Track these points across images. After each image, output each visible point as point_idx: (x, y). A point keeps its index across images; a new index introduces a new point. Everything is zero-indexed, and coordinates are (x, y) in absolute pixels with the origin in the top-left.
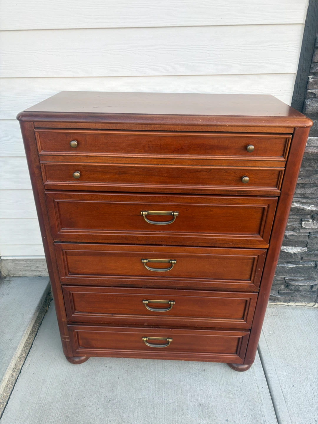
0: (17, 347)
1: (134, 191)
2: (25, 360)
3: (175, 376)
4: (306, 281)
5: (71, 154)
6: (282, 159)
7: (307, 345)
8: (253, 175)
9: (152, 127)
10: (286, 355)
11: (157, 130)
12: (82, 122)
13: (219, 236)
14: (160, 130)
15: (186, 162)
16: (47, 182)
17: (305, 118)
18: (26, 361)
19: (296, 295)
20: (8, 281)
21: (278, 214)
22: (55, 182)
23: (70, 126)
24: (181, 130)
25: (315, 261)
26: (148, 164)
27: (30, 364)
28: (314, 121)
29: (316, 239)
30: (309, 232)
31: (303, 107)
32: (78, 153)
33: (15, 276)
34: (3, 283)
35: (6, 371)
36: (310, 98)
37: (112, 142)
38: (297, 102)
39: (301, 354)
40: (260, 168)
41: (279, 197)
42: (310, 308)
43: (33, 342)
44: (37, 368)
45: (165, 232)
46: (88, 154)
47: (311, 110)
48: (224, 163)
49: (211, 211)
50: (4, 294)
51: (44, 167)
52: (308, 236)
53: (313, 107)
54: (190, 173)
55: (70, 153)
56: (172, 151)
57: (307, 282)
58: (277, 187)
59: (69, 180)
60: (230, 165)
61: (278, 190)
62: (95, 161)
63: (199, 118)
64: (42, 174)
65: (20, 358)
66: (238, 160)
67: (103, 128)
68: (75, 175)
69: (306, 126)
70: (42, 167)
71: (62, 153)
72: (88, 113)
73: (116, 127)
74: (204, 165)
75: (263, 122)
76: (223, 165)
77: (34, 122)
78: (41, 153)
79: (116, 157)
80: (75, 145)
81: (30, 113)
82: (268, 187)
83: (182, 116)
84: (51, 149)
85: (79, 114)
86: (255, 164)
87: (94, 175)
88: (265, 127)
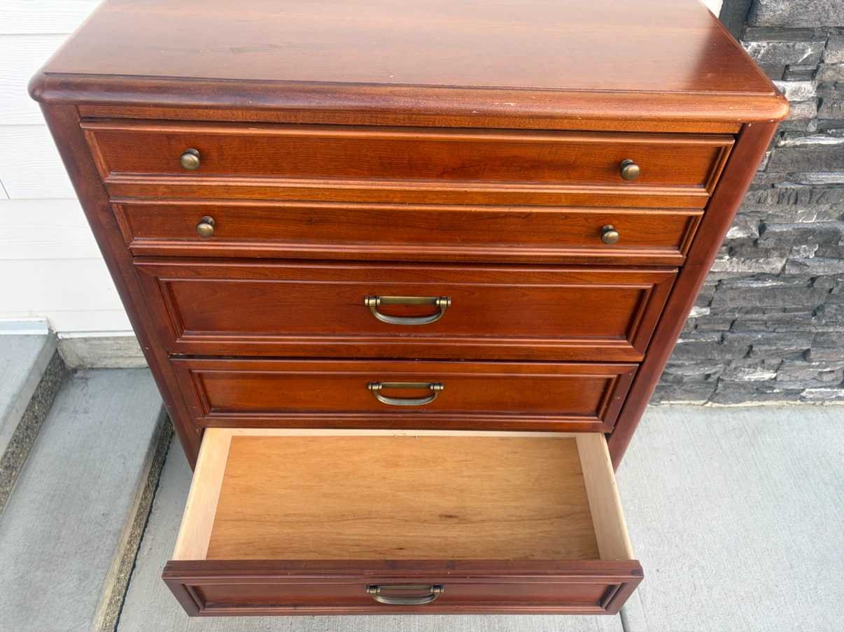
1: (348, 258)
2: (141, 539)
4: (698, 368)
5: (187, 181)
6: (701, 192)
7: (687, 487)
8: (628, 224)
9: (388, 118)
10: (646, 510)
11: (401, 124)
12: (206, 107)
13: (540, 343)
14: (409, 125)
15: (472, 199)
16: (134, 242)
17: (773, 97)
18: (143, 542)
19: (675, 389)
20: (82, 378)
21: (672, 302)
22: (156, 243)
23: (177, 115)
24: (462, 126)
25: (722, 331)
26: (378, 203)
27: (151, 549)
28: (771, 44)
29: (730, 291)
30: (719, 279)
31: (750, 9)
32: (205, 179)
33: (94, 367)
34: (72, 384)
35: (103, 584)
37: (289, 153)
39: (675, 506)
40: (648, 212)
41: (680, 268)
42: (698, 409)
43: (153, 500)
44: (166, 555)
45: (420, 337)
46: (228, 181)
47: (768, 19)
48: (563, 201)
49: (524, 295)
50: (77, 411)
51: (122, 211)
52: (716, 286)
53: (774, 12)
54: (482, 219)
55: (184, 181)
56: (439, 173)
57: (701, 368)
58: (679, 249)
59: (189, 236)
60: (578, 204)
61: (681, 256)
62: (247, 197)
63: (509, 98)
64: (118, 225)
65: (129, 542)
66: (598, 194)
67: (262, 121)
68: (201, 229)
69: (772, 121)
70: (115, 210)
71: (163, 178)
72: (221, 80)
73: (295, 116)
74: (516, 206)
75: (670, 111)
76: (560, 204)
77: (77, 104)
78: (109, 180)
79: (300, 188)
80: (195, 163)
81: (62, 79)
82: (658, 249)
83: (466, 90)
84: (134, 170)
85: (194, 83)
86: (635, 203)
87: (247, 226)
88: (672, 121)
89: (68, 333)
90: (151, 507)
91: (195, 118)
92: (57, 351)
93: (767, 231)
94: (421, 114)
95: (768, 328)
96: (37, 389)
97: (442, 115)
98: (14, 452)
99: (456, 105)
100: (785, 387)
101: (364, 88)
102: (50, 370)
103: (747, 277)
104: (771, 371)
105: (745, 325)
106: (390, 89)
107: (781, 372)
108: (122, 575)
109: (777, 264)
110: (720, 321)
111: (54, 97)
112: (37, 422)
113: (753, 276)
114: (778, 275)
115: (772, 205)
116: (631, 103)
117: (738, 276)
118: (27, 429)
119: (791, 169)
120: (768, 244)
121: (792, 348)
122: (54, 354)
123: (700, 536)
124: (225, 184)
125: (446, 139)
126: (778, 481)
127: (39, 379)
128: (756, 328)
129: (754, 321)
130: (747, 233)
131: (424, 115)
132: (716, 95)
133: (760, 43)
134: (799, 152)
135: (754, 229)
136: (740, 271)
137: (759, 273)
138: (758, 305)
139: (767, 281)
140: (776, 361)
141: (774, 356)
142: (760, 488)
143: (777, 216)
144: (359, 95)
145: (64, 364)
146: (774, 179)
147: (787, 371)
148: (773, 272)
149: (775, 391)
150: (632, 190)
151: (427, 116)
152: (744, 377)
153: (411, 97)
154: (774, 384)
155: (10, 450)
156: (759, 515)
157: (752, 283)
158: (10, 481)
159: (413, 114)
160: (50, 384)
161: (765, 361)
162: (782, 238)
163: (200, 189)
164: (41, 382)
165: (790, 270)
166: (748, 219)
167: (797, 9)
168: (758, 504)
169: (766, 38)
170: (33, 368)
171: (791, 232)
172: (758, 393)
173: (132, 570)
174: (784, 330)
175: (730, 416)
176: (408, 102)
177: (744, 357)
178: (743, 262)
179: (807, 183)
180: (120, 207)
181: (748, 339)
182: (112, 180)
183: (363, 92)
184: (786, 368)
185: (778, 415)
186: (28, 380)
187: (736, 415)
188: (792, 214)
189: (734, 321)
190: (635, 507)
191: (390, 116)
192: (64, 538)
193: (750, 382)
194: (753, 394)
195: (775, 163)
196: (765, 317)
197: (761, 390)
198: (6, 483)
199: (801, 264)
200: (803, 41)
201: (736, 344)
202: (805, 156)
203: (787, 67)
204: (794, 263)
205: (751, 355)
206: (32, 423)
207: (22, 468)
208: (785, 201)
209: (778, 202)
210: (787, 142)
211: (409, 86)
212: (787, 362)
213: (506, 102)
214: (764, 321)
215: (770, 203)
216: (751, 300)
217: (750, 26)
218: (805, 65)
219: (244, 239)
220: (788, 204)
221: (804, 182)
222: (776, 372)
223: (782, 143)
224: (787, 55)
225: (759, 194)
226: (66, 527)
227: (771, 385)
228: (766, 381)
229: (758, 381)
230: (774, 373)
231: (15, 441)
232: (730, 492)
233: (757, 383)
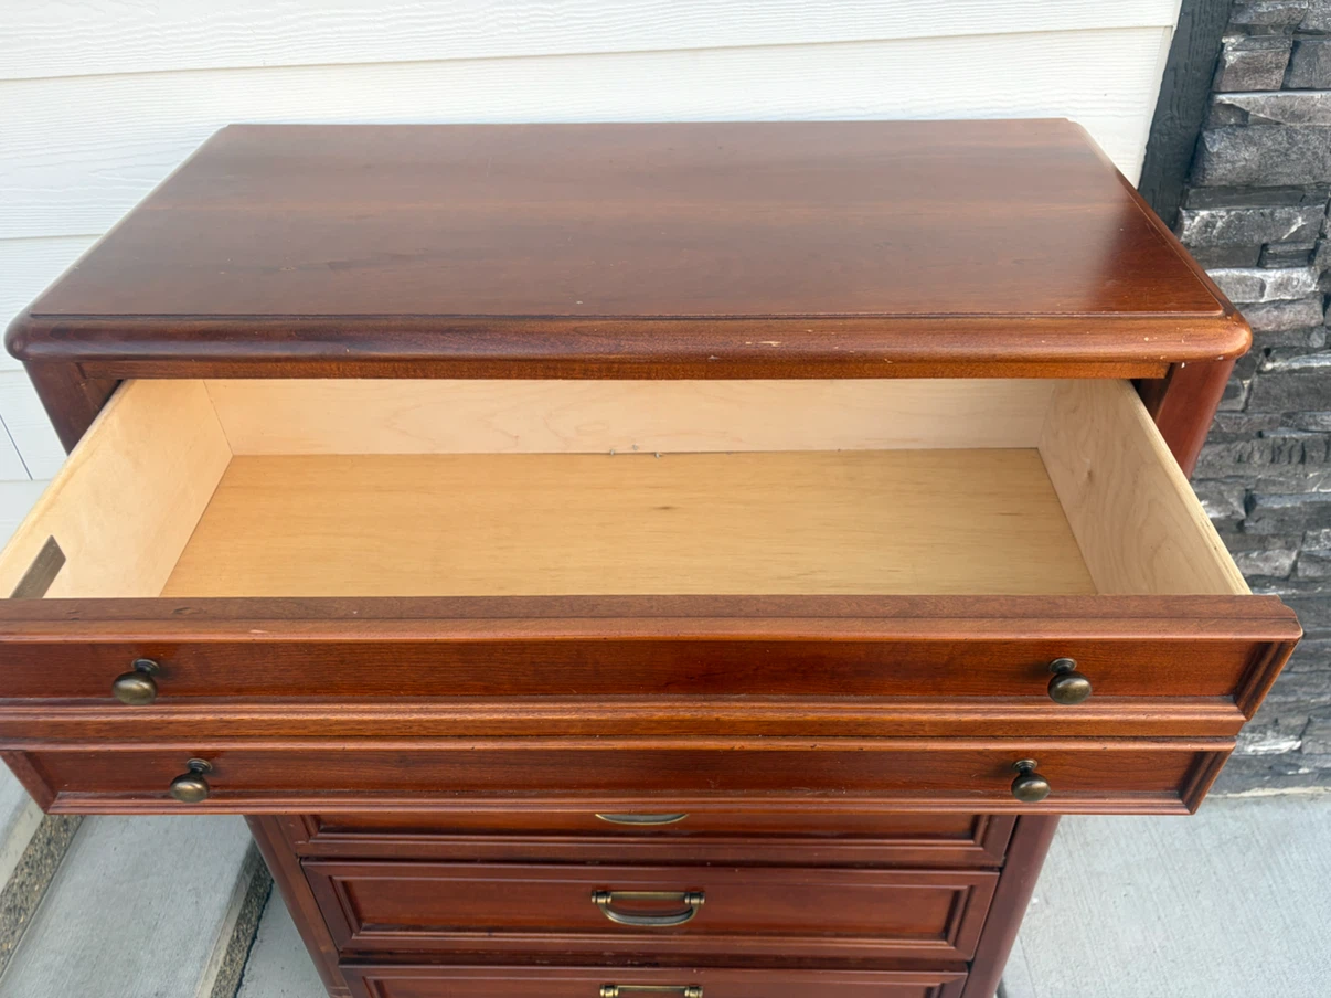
7: (1157, 945)
10: (1086, 988)
28: (1233, 213)
31: (1193, 159)
36: (1225, 125)
38: (1170, 139)
39: (1136, 981)
43: (245, 963)
47: (1224, 174)
53: (1233, 163)
63: (769, 333)
69: (1221, 358)
72: (303, 317)
75: (1043, 346)
77: (81, 362)
81: (55, 323)
83: (699, 323)
85: (262, 323)
88: (1048, 362)
90: (242, 975)
93: (1258, 508)
98: (23, 883)
99: (681, 347)
100: (1317, 764)
101: (532, 323)
104: (1292, 737)
106: (575, 324)
107: (1310, 738)
109: (1285, 561)
111: (43, 352)
112: (66, 831)
114: (1287, 579)
115: (1262, 466)
116: (976, 334)
118: (49, 843)
119: (1288, 406)
120: (1263, 529)
121: (1323, 699)
126: (1316, 932)
130: (1224, 511)
131: (632, 363)
132: (1120, 318)
133: (1214, 212)
134: (1299, 378)
135: (1235, 504)
137: (1252, 576)
139: (1269, 587)
140: (1298, 721)
141: (1295, 712)
142: (1285, 949)
143: (1274, 483)
144: (524, 334)
146: (1261, 424)
147: (1319, 737)
148: (1277, 574)
149: (1301, 771)
152: (1245, 748)
153: (608, 336)
154: (1298, 758)
155: (17, 881)
158: (13, 933)
161: (1280, 721)
162: (1286, 518)
165: (1305, 570)
166: (1223, 488)
167: (1271, 158)
169: (1224, 203)
171: (1300, 508)
172: (1273, 776)
174: (1307, 669)
175: (1228, 813)
176: (602, 344)
179: (1319, 429)
183: (529, 330)
184: (1317, 732)
185: (1311, 811)
187: (1237, 812)
188: (1299, 479)
190: (1065, 983)
193: (1255, 756)
194: (1264, 775)
195: (1260, 399)
197: (1276, 770)
198: (7, 936)
199: (1323, 560)
200: (1286, 206)
202: (1311, 385)
203: (1264, 247)
204: (1312, 559)
206: (58, 831)
207: (35, 910)
208: (1284, 458)
209: (1272, 461)
210: (1276, 365)
211: (604, 318)
212: (1318, 722)
213: (764, 340)
215: (1260, 462)
217: (1193, 186)
218: (1294, 242)
220: (1290, 462)
221: (1313, 428)
222: (1300, 738)
223: (1269, 366)
224: (1262, 228)
225: (1238, 448)
227: (1293, 762)
228: (1286, 754)
229: (1271, 755)
230: (1297, 740)
231: (27, 863)
232: (1232, 954)
233: (1269, 758)
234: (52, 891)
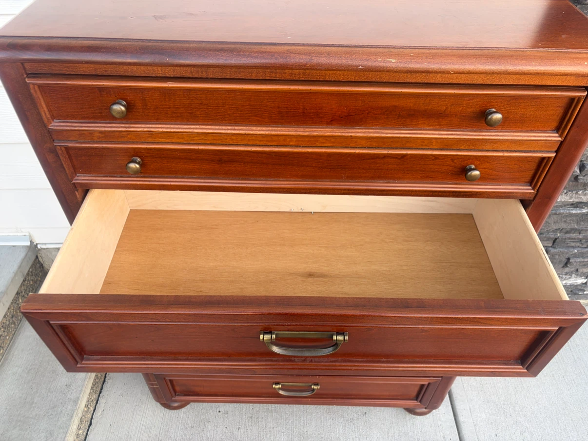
0: (78, 398)
2: (97, 403)
3: (323, 424)
5: (117, 127)
6: (555, 137)
8: (488, 164)
9: (285, 73)
11: (297, 79)
12: (130, 64)
14: (303, 79)
15: (356, 142)
16: (76, 178)
18: (98, 405)
22: (94, 178)
23: (106, 71)
24: (349, 80)
25: (546, 246)
26: (277, 146)
27: (104, 410)
32: (132, 125)
37: (201, 104)
40: (506, 154)
44: (115, 415)
46: (152, 128)
48: (434, 144)
51: (65, 152)
54: (363, 160)
55: (114, 127)
56: (329, 121)
58: (531, 185)
59: (121, 173)
60: (446, 147)
61: (533, 191)
62: (167, 141)
63: (391, 55)
64: (62, 164)
65: (86, 406)
66: (465, 139)
67: (178, 76)
68: (129, 167)
70: (60, 152)
71: (97, 125)
72: (143, 40)
73: (206, 72)
74: (393, 148)
75: (532, 65)
76: (431, 147)
77: (23, 62)
78: (52, 126)
79: (211, 133)
80: (122, 112)
81: (9, 40)
82: (512, 185)
83: (353, 49)
84: (73, 118)
85: (120, 43)
86: (496, 146)
87: (169, 165)
88: (534, 74)
89: (45, 244)
90: (105, 377)
91: (122, 74)
92: (37, 257)
93: (586, 169)
94: (314, 69)
95: (583, 244)
96: (21, 287)
97: (333, 70)
99: (344, 61)
101: (265, 47)
102: (31, 272)
103: (568, 205)
104: (583, 277)
105: (564, 242)
106: (287, 48)
108: (81, 432)
110: (545, 239)
111: (3, 56)
113: (572, 204)
116: (499, 58)
117: (561, 204)
118: (12, 317)
120: (587, 179)
122: (35, 260)
123: (529, 407)
124: (149, 130)
125: (335, 91)
127: (22, 280)
128: (573, 244)
129: (572, 239)
131: (317, 70)
132: (572, 52)
135: (576, 167)
136: (563, 200)
137: (577, 202)
138: (576, 227)
139: (584, 208)
140: (587, 270)
141: (586, 267)
142: (574, 369)
144: (261, 53)
145: (43, 267)
149: (585, 293)
150: (494, 136)
151: (318, 71)
153: (305, 54)
154: (585, 287)
156: (574, 391)
157: (572, 210)
159: (308, 69)
160: (31, 283)
161: (579, 270)
163: (129, 134)
164: (24, 281)
168: (573, 382)
170: (17, 271)
172: (572, 294)
173: (89, 427)
176: (302, 59)
177: (563, 267)
178: (565, 193)
180: (63, 149)
181: (567, 253)
182: (55, 126)
183: (264, 50)
186: (13, 280)
189: (556, 239)
190: (477, 383)
191: (287, 71)
192: (36, 403)
196: (581, 236)
197: (574, 292)
201: (557, 257)
205: (568, 265)
206: (16, 312)
207: (7, 348)
211: (303, 45)
213: (388, 58)
214: (580, 239)
216: (571, 223)
219: (166, 176)
222: (587, 278)
226: (38, 394)
227: (582, 288)
228: (579, 285)
229: (573, 285)
230: (585, 279)
231: (2, 326)
232: (551, 372)
233: (572, 287)
234: (15, 339)
